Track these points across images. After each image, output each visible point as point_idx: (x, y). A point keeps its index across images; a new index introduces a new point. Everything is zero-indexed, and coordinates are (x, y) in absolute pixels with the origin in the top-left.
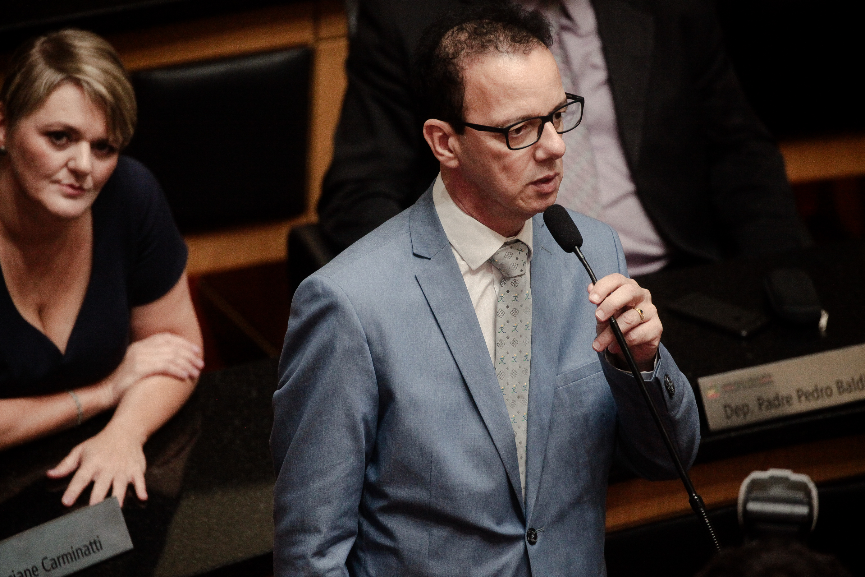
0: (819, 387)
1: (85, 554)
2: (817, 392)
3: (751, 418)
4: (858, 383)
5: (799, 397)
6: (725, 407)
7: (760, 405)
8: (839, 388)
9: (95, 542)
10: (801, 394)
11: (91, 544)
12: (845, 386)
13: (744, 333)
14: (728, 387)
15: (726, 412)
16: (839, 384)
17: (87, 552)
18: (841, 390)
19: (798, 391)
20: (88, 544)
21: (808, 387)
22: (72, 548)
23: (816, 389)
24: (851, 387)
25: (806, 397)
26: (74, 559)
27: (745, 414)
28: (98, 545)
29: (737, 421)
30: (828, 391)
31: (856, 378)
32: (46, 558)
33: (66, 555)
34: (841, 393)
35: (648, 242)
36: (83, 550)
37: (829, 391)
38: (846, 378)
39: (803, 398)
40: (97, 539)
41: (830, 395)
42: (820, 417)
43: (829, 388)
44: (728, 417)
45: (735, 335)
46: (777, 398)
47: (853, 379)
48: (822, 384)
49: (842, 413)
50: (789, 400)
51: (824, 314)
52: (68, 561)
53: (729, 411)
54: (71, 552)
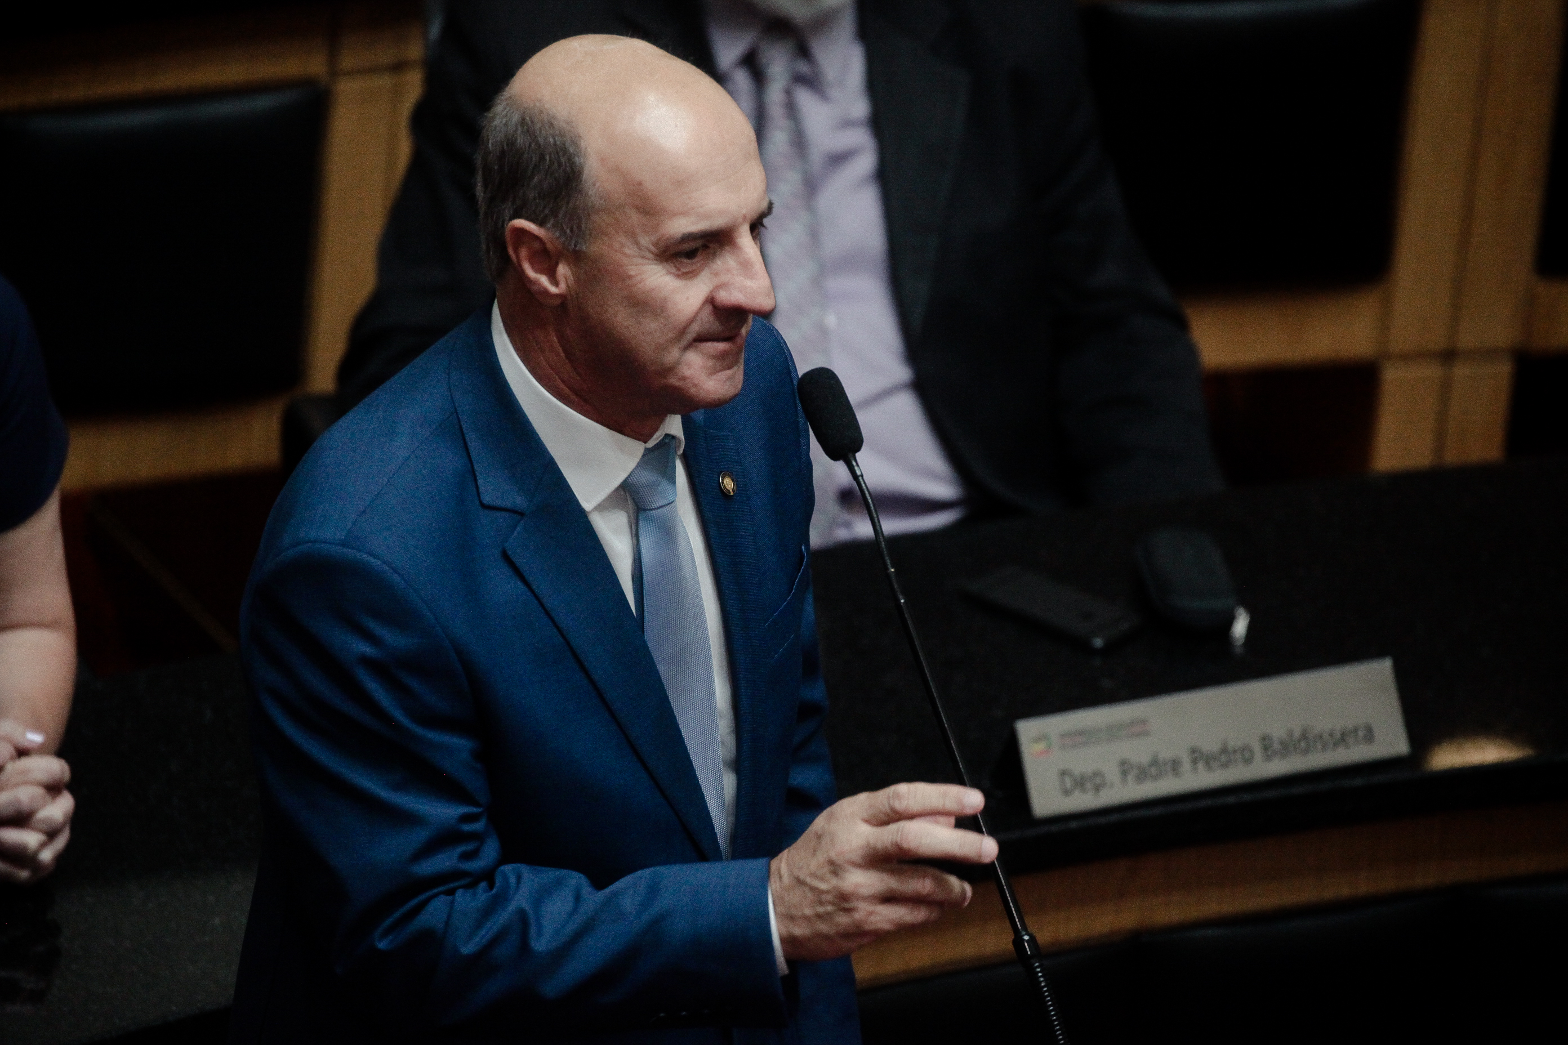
0: (1230, 746)
2: (1226, 755)
3: (1108, 796)
4: (1300, 740)
5: (1195, 762)
6: (1063, 773)
7: (1124, 774)
8: (1266, 748)
10: (1197, 756)
12: (1276, 746)
13: (1098, 642)
14: (1069, 740)
15: (1062, 783)
16: (1266, 742)
18: (1269, 753)
19: (1193, 751)
21: (1210, 745)
23: (1224, 750)
24: (1287, 748)
25: (1207, 763)
27: (1098, 790)
29: (1083, 800)
30: (1245, 754)
31: (1297, 734)
34: (1268, 758)
35: (928, 473)
37: (1247, 755)
38: (1278, 732)
39: (1201, 766)
41: (1248, 761)
42: (1230, 800)
43: (1246, 748)
44: (1067, 793)
45: (1081, 646)
46: (1154, 762)
47: (1290, 733)
48: (1235, 741)
49: (1270, 794)
50: (1175, 765)
51: (1240, 615)
53: (1068, 783)
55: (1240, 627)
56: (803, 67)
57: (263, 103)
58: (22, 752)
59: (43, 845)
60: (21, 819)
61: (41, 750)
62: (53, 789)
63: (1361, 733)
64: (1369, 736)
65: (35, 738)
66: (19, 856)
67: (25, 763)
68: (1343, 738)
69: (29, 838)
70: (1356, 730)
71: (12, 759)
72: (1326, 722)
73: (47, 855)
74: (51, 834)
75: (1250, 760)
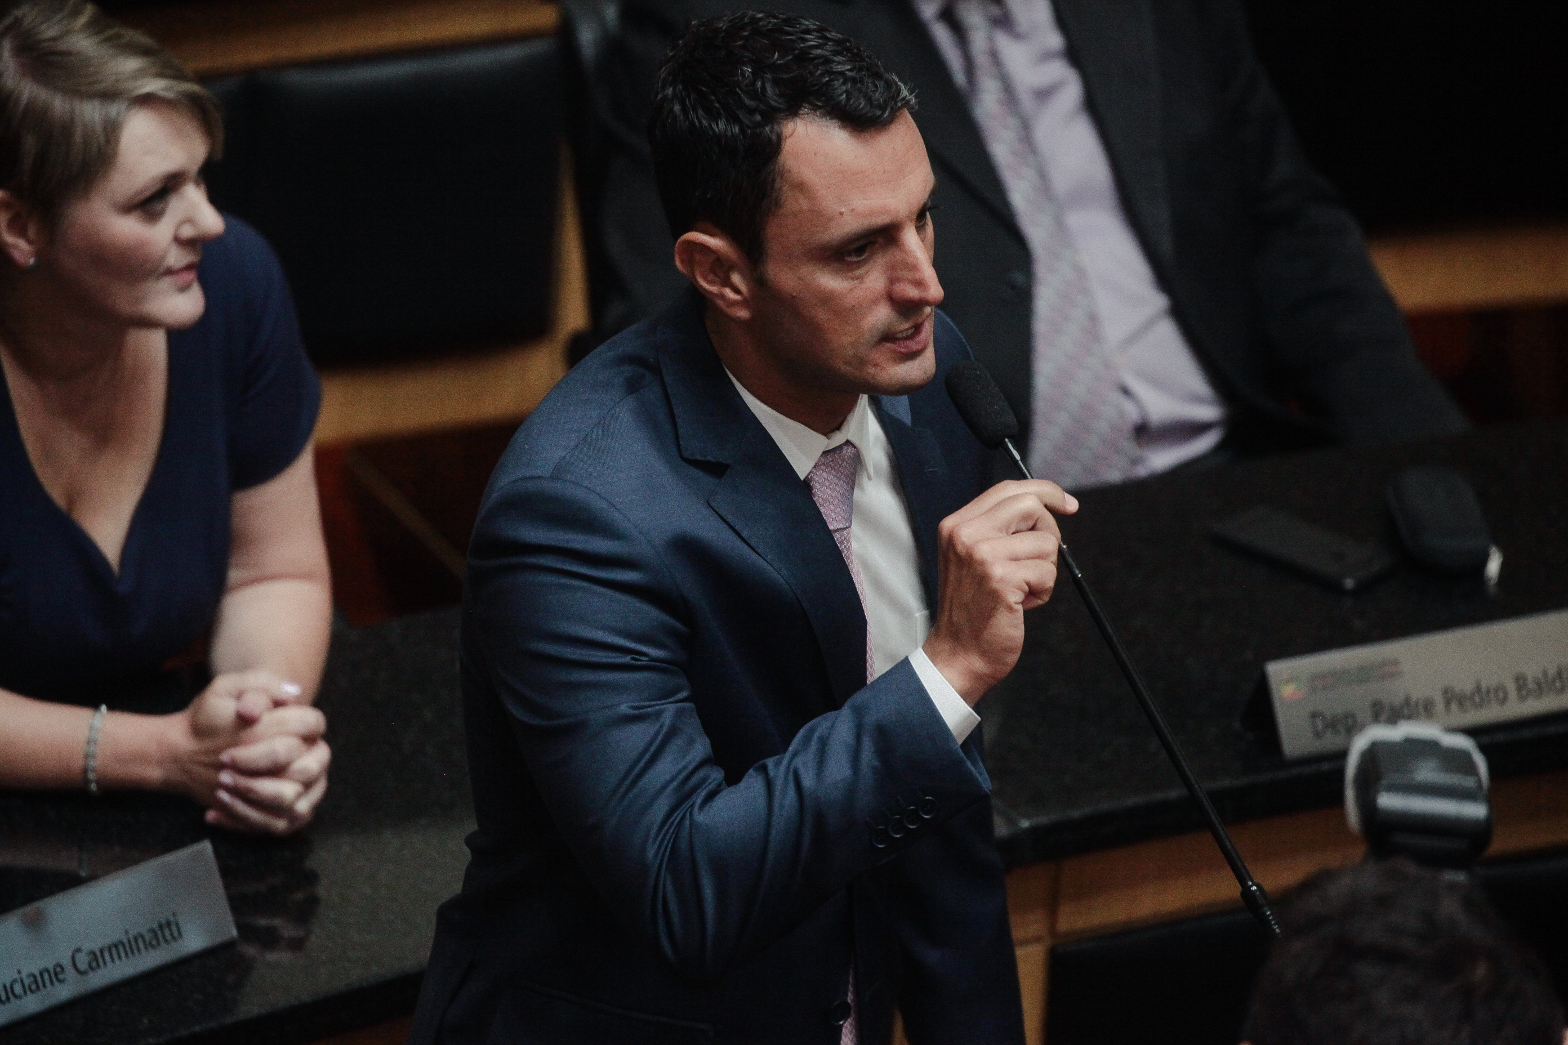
0: (1484, 686)
1: (150, 946)
2: (1480, 695)
4: (1554, 680)
5: (1448, 704)
6: (1314, 715)
7: (1376, 715)
8: (1520, 688)
9: (169, 924)
10: (1450, 697)
11: (161, 927)
12: (1531, 685)
13: (1349, 583)
14: (1320, 682)
15: (1314, 725)
16: (1520, 681)
17: (154, 942)
18: (1524, 692)
19: (1446, 691)
20: (155, 926)
21: (1465, 685)
22: (127, 932)
23: (1478, 689)
24: (1541, 687)
25: (1460, 704)
26: (122, 953)
28: (174, 929)
29: (1336, 742)
31: (1552, 671)
32: (78, 950)
33: (116, 946)
34: (1522, 698)
36: (147, 937)
37: (1501, 695)
38: (1532, 671)
39: (1454, 706)
40: (172, 919)
41: (1502, 701)
43: (1501, 687)
44: (1318, 735)
45: (1331, 586)
46: (1407, 702)
47: (1545, 673)
48: (1488, 681)
49: (1526, 733)
50: (1428, 708)
51: (1494, 554)
52: (120, 957)
53: (1320, 725)
54: (125, 941)
55: (1494, 566)
58: (278, 704)
59: (299, 796)
60: (277, 771)
61: (298, 701)
62: (309, 740)
65: (291, 690)
66: (274, 807)
67: (281, 713)
69: (284, 789)
71: (269, 709)
73: (304, 806)
74: (308, 785)
75: (1504, 700)
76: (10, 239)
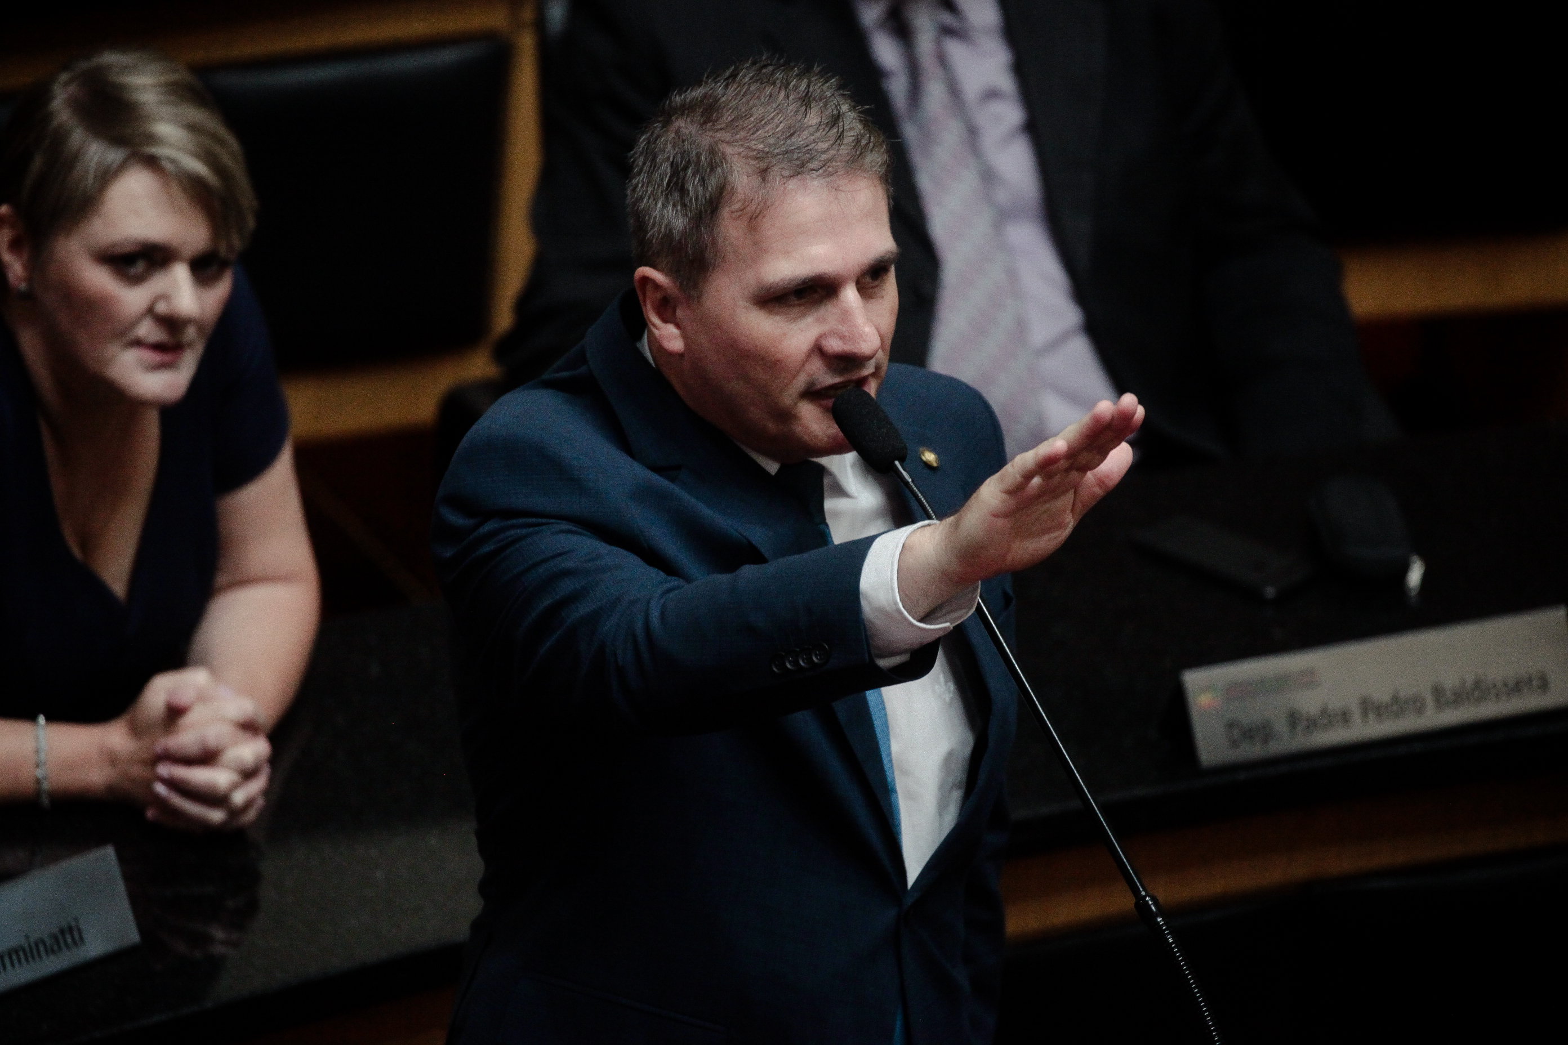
0: (1402, 695)
1: (50, 951)
2: (1398, 705)
3: (1277, 747)
4: (1473, 689)
5: (1365, 713)
6: (1230, 725)
7: (1293, 726)
8: (1438, 698)
9: (70, 929)
10: (1368, 706)
11: (62, 932)
12: (1449, 695)
13: (1270, 592)
14: (1237, 691)
15: (1231, 734)
16: (1438, 692)
17: (55, 948)
18: (1441, 703)
19: (1364, 701)
20: (56, 931)
21: (1382, 694)
22: (27, 937)
23: (1395, 699)
24: (1459, 698)
25: (1378, 714)
26: (23, 959)
27: (1266, 740)
28: (76, 934)
29: (1252, 751)
30: (1416, 704)
31: (1470, 682)
33: (17, 952)
34: (1440, 708)
36: (48, 942)
37: (1419, 705)
38: (1450, 681)
39: (1371, 716)
40: (73, 924)
42: (1402, 750)
43: (1418, 698)
44: (1234, 744)
45: (1251, 595)
46: (1324, 712)
47: (1463, 683)
48: (1406, 691)
49: (1442, 744)
50: (1345, 717)
51: (1415, 562)
52: (20, 961)
53: (1236, 734)
54: (26, 946)
55: (1415, 576)
56: (947, 18)
57: (447, 57)
62: (249, 727)
63: (1535, 683)
64: (1544, 684)
66: (209, 797)
68: (1517, 687)
70: (1530, 680)
72: (1498, 672)
74: (248, 776)
75: (1420, 710)
76: (8, 258)
